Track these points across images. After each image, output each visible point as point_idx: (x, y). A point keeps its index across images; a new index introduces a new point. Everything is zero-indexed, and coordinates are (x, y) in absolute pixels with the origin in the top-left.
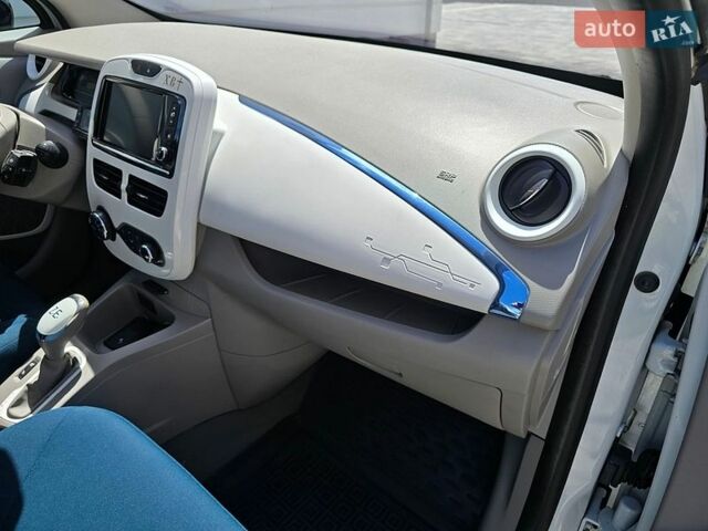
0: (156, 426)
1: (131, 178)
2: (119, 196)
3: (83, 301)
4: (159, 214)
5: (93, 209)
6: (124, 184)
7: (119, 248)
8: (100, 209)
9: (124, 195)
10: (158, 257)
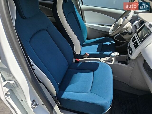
0: (114, 76)
1: (136, 41)
2: (133, 43)
3: (118, 54)
4: (135, 48)
5: (129, 43)
6: (135, 42)
7: (128, 50)
8: (130, 43)
9: (134, 43)
10: (131, 54)
